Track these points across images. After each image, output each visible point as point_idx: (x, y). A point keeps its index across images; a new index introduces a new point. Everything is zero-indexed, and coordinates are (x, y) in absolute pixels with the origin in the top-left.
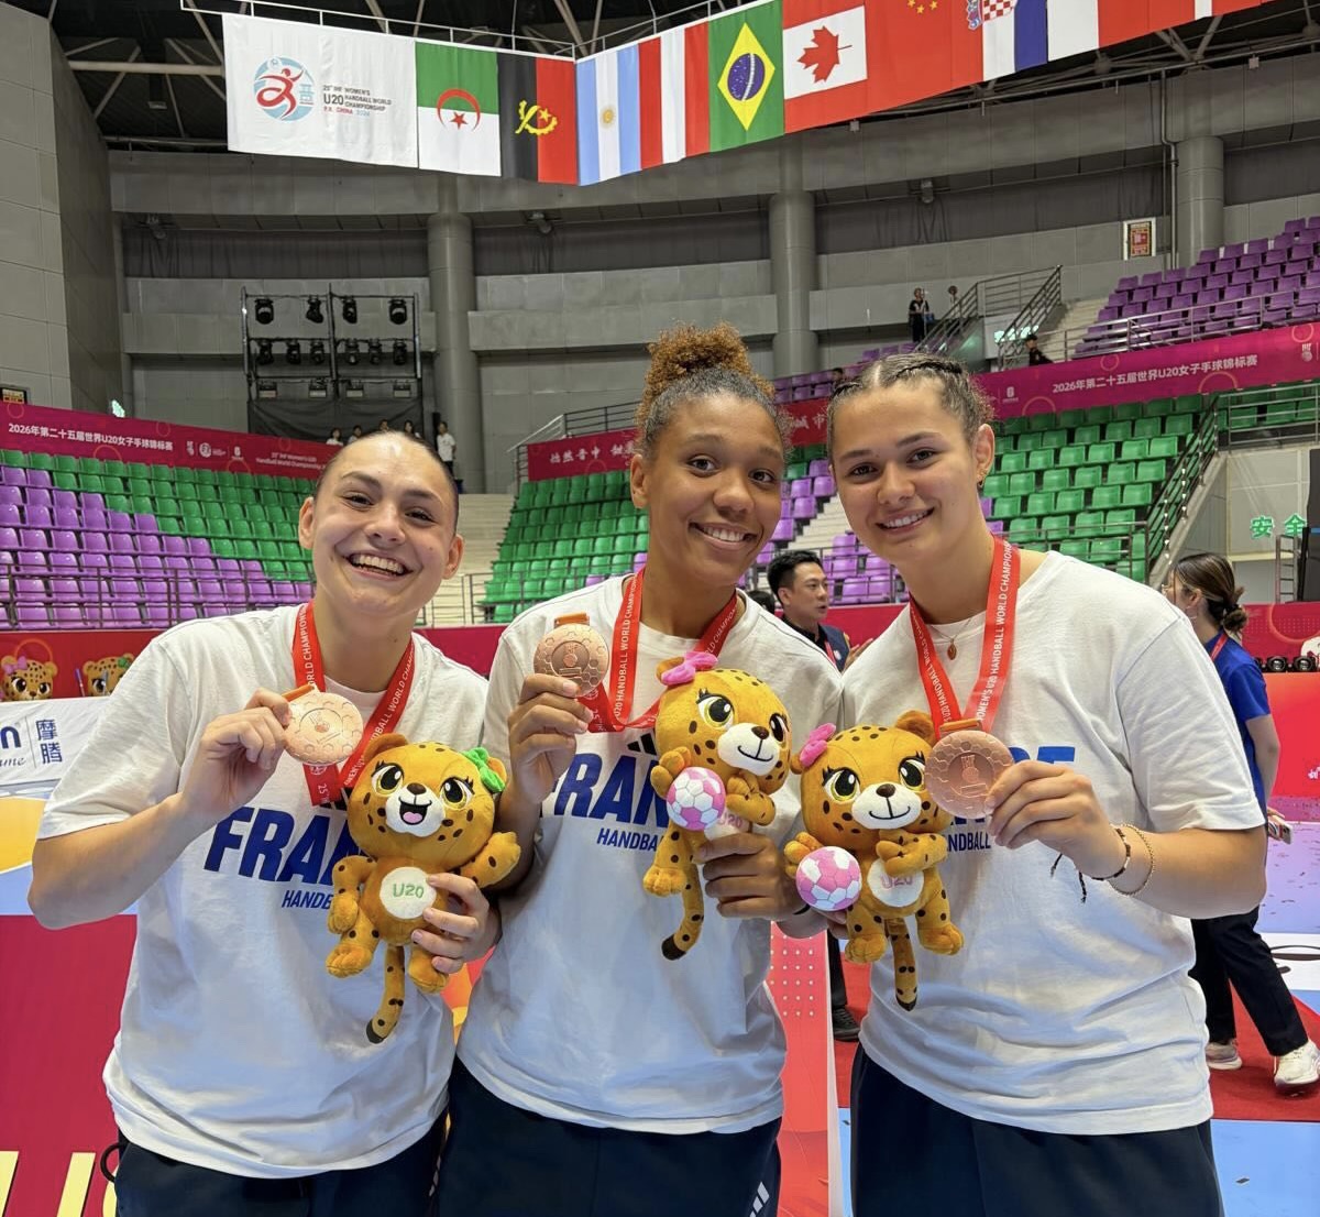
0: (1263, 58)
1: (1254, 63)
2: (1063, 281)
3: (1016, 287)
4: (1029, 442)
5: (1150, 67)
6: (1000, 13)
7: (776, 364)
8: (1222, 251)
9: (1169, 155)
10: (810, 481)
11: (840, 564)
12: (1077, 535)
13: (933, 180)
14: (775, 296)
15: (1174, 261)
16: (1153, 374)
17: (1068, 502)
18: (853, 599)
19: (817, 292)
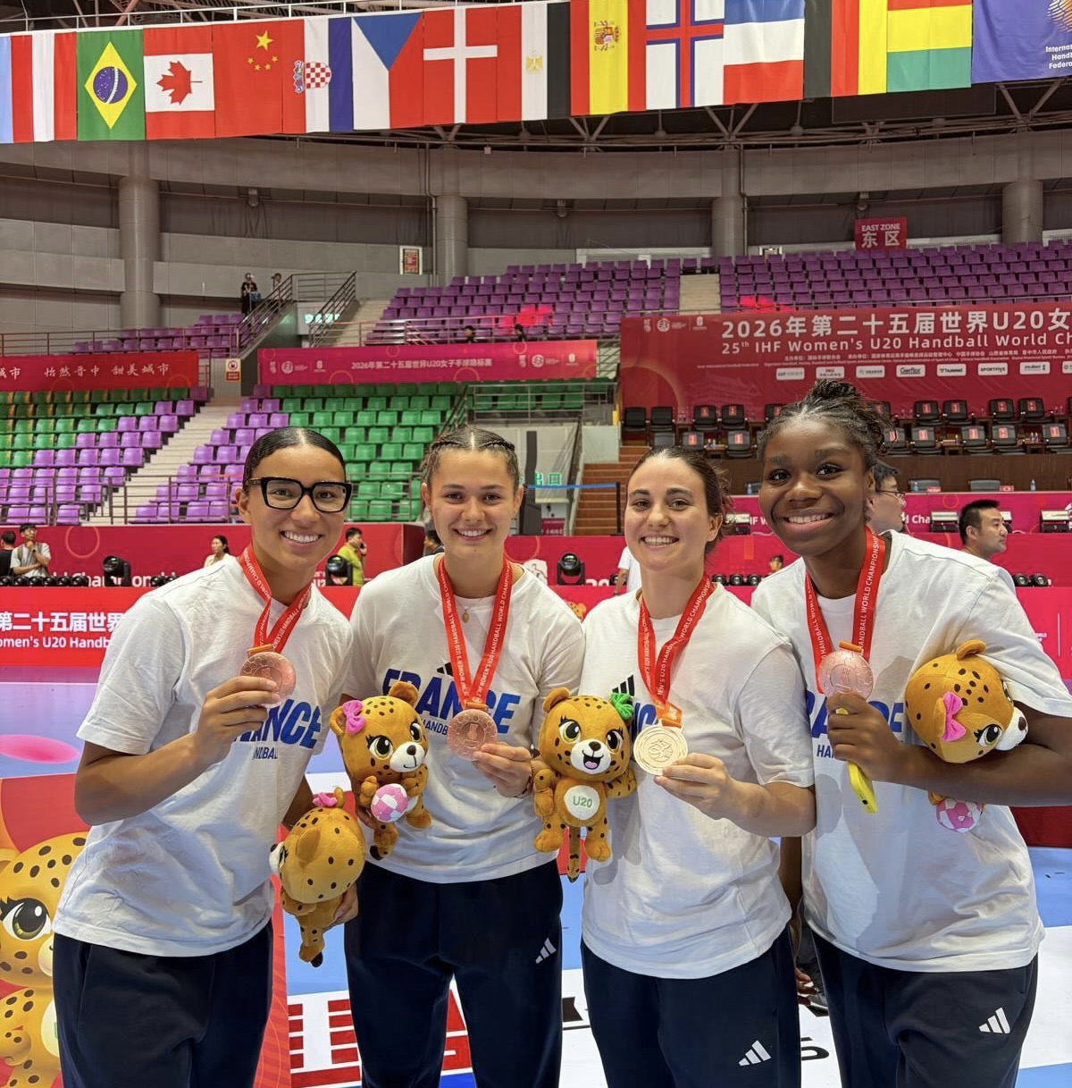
0: (494, 148)
1: (488, 150)
2: (357, 283)
3: (322, 282)
4: (334, 405)
5: (418, 139)
6: (318, 85)
7: (123, 317)
8: (467, 279)
9: (431, 204)
10: (156, 418)
11: (184, 490)
12: (371, 478)
13: (259, 189)
14: (123, 261)
15: (435, 281)
16: (423, 364)
17: (364, 453)
18: (197, 519)
19: (160, 263)
